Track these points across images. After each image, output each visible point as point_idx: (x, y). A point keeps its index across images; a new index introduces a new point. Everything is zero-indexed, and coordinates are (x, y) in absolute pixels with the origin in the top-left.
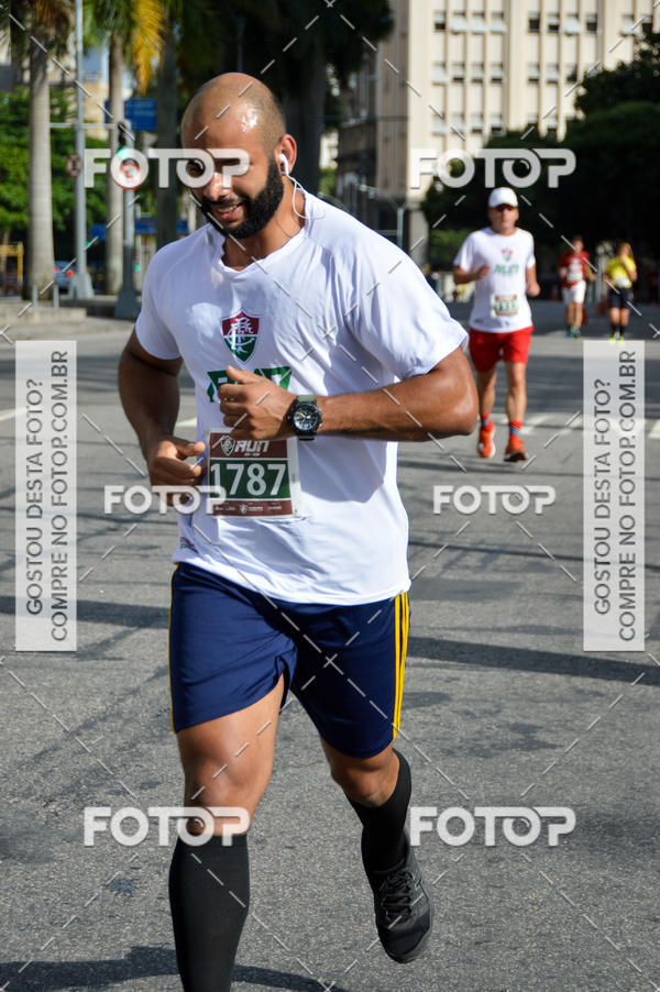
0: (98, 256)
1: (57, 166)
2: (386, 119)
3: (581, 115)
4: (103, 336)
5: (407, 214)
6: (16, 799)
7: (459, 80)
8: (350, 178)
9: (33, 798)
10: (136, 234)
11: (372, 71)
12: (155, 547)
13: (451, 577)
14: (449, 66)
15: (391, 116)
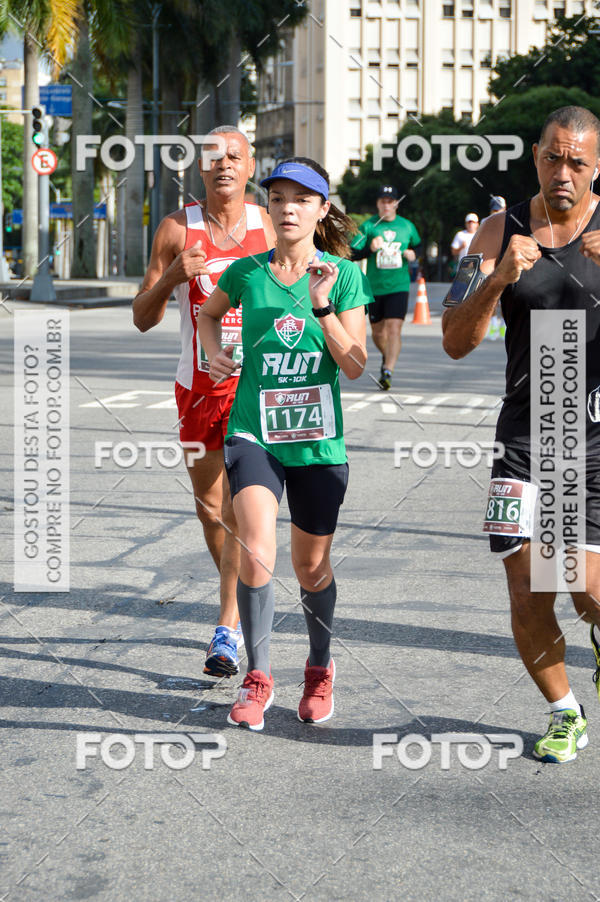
2: (304, 104)
3: (495, 100)
7: (375, 65)
8: (269, 163)
11: (289, 58)
14: (365, 51)
15: (308, 101)
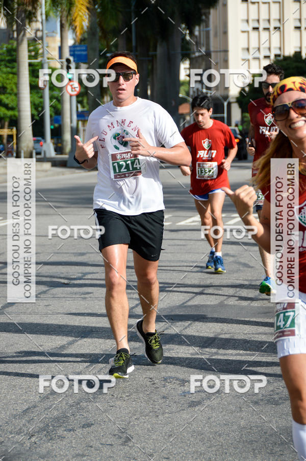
0: (57, 133)
1: (33, 84)
4: (61, 177)
5: (229, 104)
6: (13, 435)
9: (22, 434)
10: (78, 121)
11: (207, 26)
12: (90, 293)
13: (256, 305)
14: (250, 21)
15: (219, 50)
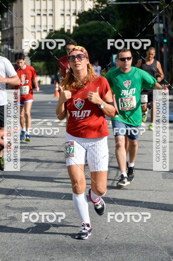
2: (16, 27)
3: (77, 25)
7: (39, 15)
8: (6, 46)
13: (38, 171)
14: (36, 11)
15: (18, 26)
